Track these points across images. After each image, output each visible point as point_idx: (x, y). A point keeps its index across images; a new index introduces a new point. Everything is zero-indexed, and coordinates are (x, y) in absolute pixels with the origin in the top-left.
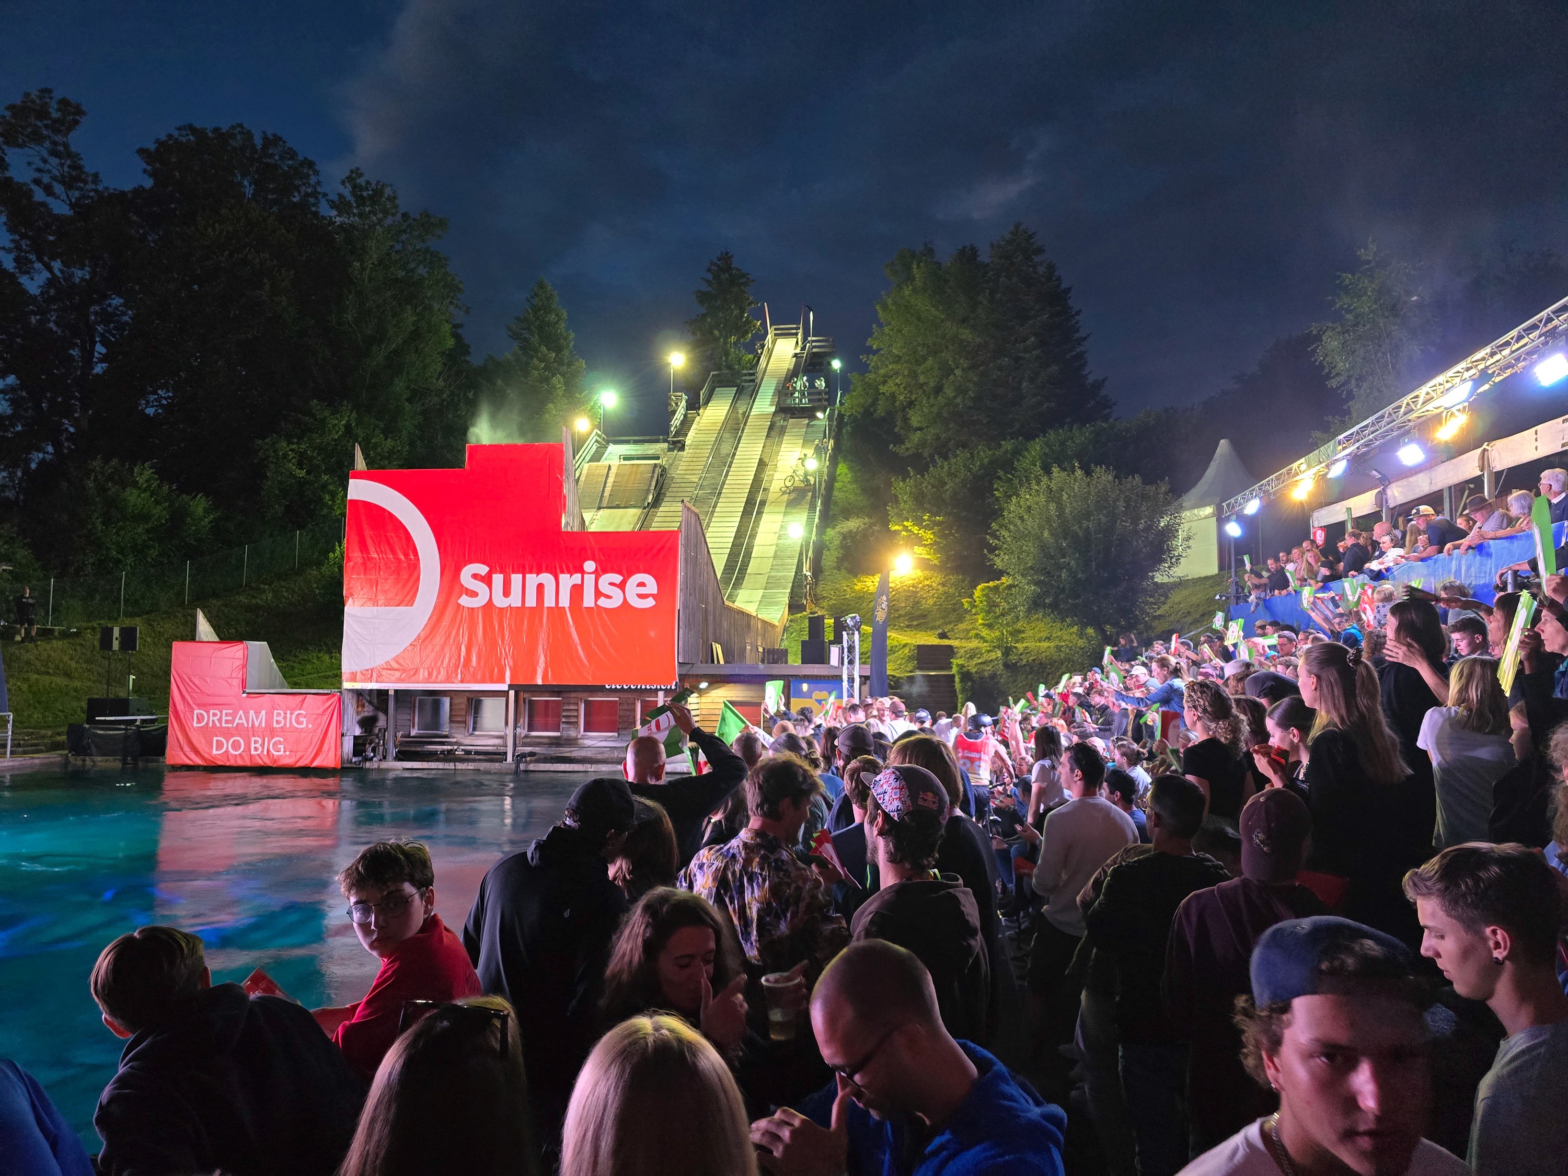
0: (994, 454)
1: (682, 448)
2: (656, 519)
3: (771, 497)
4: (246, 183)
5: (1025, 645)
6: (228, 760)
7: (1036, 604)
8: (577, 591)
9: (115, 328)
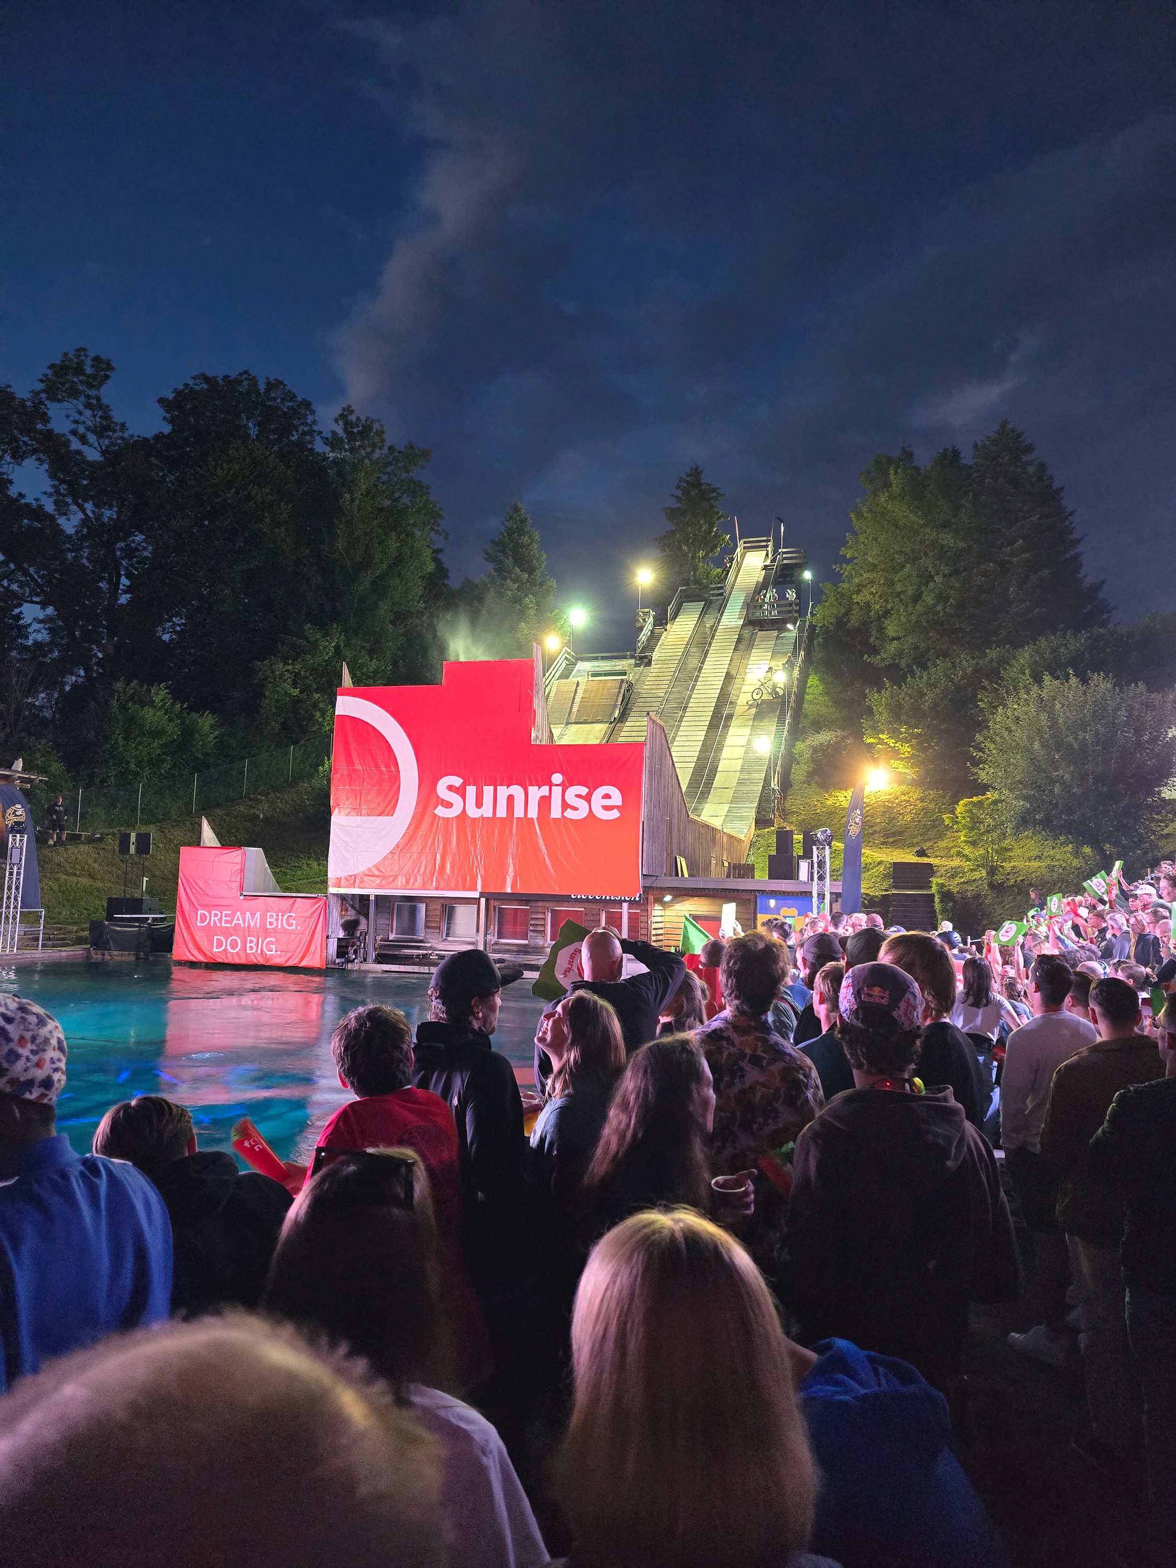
1: (649, 664)
2: (623, 734)
3: (739, 710)
4: (250, 425)
5: (1012, 864)
6: (227, 957)
7: (1024, 821)
8: (545, 802)
9: (138, 562)
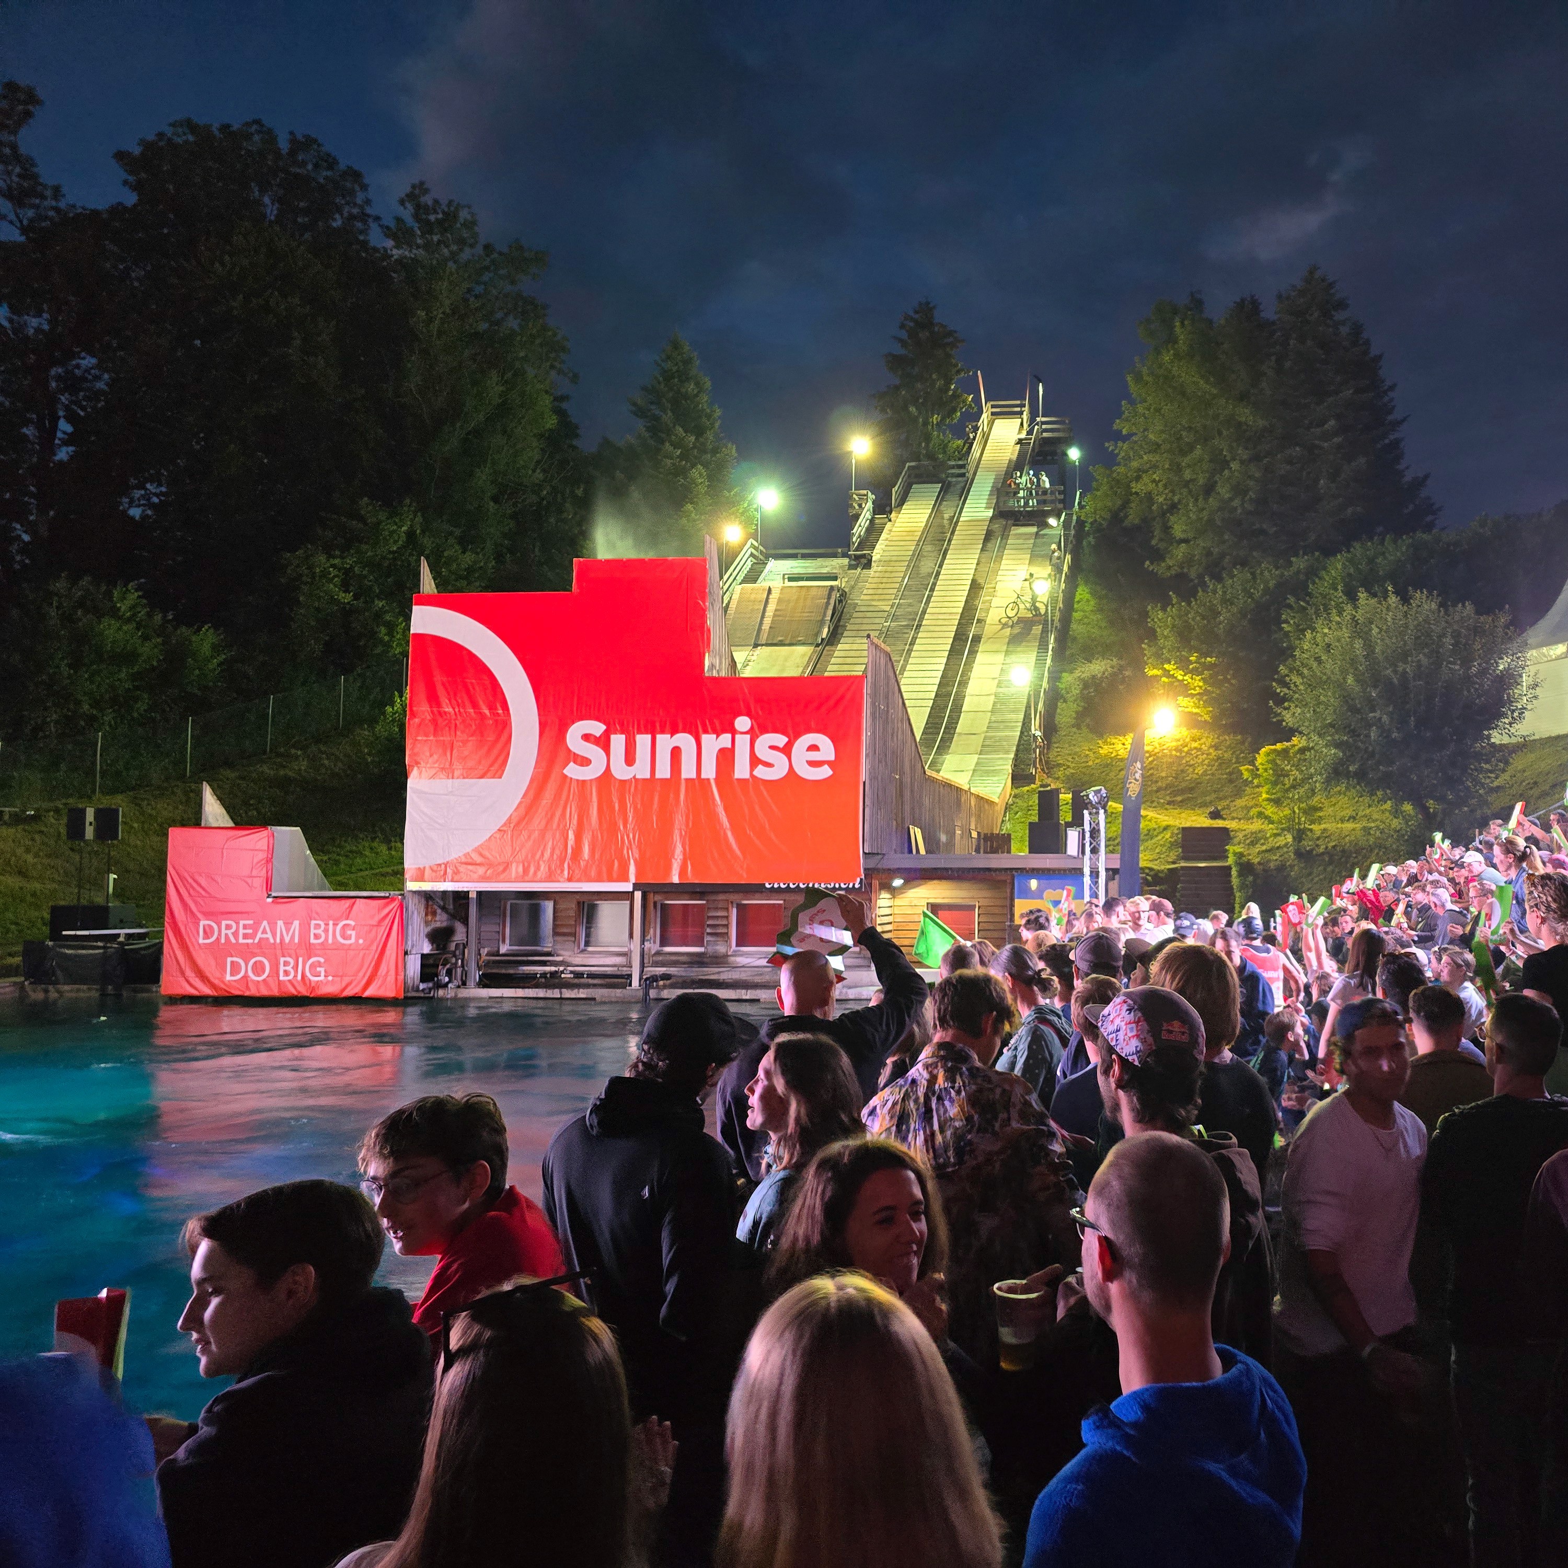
0: (1282, 575)
1: (868, 565)
2: (833, 660)
3: (989, 630)
4: (266, 200)
5: (1323, 826)
6: (248, 988)
7: (1337, 773)
8: (726, 757)
9: (86, 398)
